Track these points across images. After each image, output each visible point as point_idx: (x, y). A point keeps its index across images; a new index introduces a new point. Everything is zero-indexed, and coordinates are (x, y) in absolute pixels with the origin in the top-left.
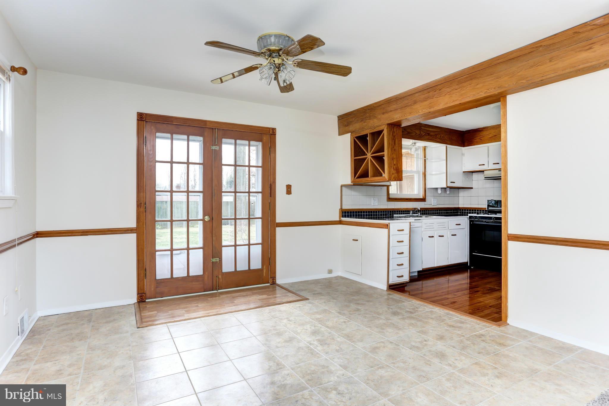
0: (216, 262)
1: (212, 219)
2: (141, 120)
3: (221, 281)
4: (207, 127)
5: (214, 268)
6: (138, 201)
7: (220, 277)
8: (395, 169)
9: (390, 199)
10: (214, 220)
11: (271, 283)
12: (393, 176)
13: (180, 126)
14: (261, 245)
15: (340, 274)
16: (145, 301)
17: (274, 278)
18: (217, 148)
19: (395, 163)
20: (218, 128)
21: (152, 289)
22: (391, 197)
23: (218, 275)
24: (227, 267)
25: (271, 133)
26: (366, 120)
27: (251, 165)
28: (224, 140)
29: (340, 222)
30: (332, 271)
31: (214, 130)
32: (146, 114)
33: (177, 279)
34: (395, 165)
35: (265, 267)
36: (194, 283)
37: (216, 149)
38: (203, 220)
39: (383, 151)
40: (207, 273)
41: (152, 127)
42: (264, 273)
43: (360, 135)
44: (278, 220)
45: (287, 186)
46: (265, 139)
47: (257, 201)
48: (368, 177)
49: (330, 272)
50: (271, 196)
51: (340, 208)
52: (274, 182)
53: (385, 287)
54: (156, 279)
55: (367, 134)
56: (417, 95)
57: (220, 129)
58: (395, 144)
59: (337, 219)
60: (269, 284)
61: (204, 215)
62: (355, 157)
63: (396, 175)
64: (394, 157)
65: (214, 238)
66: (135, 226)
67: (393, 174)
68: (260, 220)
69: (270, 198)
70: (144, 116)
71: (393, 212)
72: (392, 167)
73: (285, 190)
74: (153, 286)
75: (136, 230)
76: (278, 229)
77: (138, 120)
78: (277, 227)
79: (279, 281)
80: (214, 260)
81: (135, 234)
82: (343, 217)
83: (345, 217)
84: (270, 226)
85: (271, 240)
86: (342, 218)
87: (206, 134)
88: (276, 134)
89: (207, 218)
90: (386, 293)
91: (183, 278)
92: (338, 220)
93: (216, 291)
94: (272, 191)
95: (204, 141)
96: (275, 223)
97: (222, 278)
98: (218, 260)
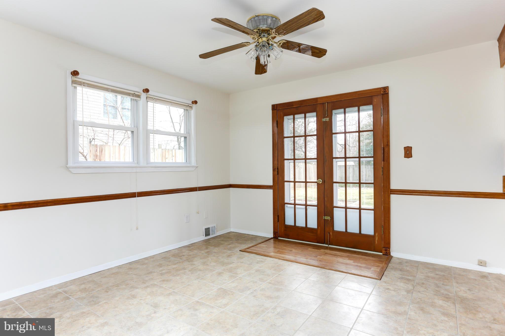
0: (328, 220)
1: (324, 182)
2: (274, 110)
3: (332, 237)
4: (318, 103)
5: (326, 225)
7: (331, 233)
10: (325, 183)
11: (384, 253)
13: (298, 108)
14: (373, 211)
16: (278, 238)
17: (388, 249)
18: (328, 120)
20: (327, 101)
21: (282, 231)
23: (329, 232)
24: (338, 226)
25: (382, 93)
27: (361, 130)
28: (334, 112)
29: (504, 196)
30: (486, 264)
31: (324, 104)
32: (277, 105)
33: (299, 227)
35: (377, 234)
36: (310, 234)
37: (326, 120)
38: (317, 183)
40: (320, 228)
41: (281, 113)
42: (375, 241)
44: (393, 187)
45: (405, 148)
46: (375, 100)
49: (482, 264)
50: (384, 160)
52: (388, 145)
54: (285, 224)
57: (329, 102)
60: (382, 254)
61: (318, 178)
65: (326, 199)
66: (272, 184)
68: (372, 185)
69: (383, 162)
70: (276, 107)
73: (402, 153)
74: (283, 229)
75: (272, 187)
76: (392, 196)
77: (272, 110)
78: (391, 194)
79: (395, 254)
80: (326, 218)
81: (272, 190)
84: (384, 192)
85: (384, 207)
87: (318, 109)
88: (388, 93)
89: (319, 181)
91: (302, 228)
92: (502, 192)
93: (327, 245)
94: (386, 155)
95: (317, 116)
96: (390, 190)
97: (333, 235)
98: (329, 218)
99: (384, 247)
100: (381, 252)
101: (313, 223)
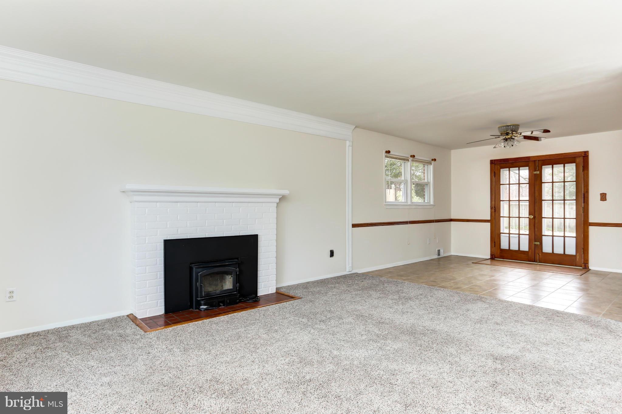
0: (538, 245)
1: (534, 217)
2: (492, 164)
3: (541, 257)
4: (530, 160)
5: (536, 248)
6: (491, 206)
10: (536, 218)
13: (514, 163)
14: (575, 238)
16: (495, 259)
17: (586, 264)
18: (538, 172)
21: (498, 254)
23: (539, 253)
24: (546, 249)
25: (583, 155)
27: (565, 181)
28: (544, 167)
31: (536, 162)
32: (495, 160)
33: (513, 251)
35: (578, 254)
36: (522, 255)
38: (529, 217)
40: (530, 250)
41: (499, 167)
42: (577, 259)
44: (591, 221)
45: (601, 194)
46: (578, 160)
50: (584, 202)
52: (588, 192)
54: (501, 248)
57: (539, 160)
60: (582, 268)
61: (530, 215)
65: (536, 230)
66: (490, 219)
68: (575, 220)
69: (583, 204)
70: (493, 162)
73: (599, 197)
74: (499, 252)
75: (490, 221)
76: (591, 227)
77: (490, 164)
78: (589, 226)
79: (591, 267)
80: (536, 243)
81: (490, 223)
84: (584, 224)
85: (584, 236)
87: (530, 165)
88: (588, 156)
89: (531, 217)
91: (515, 251)
93: (537, 263)
94: (586, 199)
95: (529, 169)
96: (588, 223)
97: (542, 255)
98: (538, 243)
99: (584, 263)
100: (582, 267)
101: (525, 247)
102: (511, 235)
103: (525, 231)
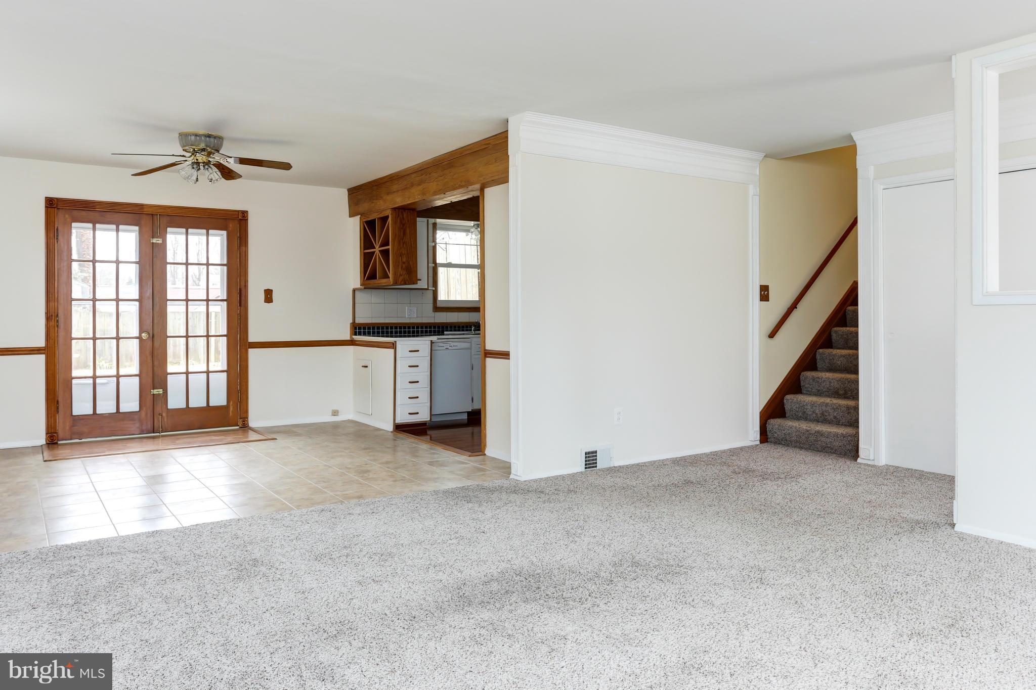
0: (159, 395)
1: (151, 336)
2: (51, 208)
3: (165, 420)
4: (144, 213)
5: (155, 403)
6: (47, 314)
7: (164, 415)
8: (404, 269)
9: (438, 308)
10: (154, 339)
11: (241, 426)
12: (401, 278)
13: (104, 213)
14: (226, 373)
15: (351, 417)
16: (57, 443)
17: (245, 419)
18: (160, 241)
19: (404, 260)
20: (160, 213)
21: (67, 428)
22: (439, 305)
23: (161, 413)
24: (175, 401)
25: (240, 218)
26: (374, 200)
27: (210, 263)
28: (169, 229)
29: (352, 343)
30: (338, 412)
31: (155, 217)
32: (58, 198)
33: (102, 416)
34: (404, 263)
35: (231, 403)
36: (125, 422)
37: (158, 242)
38: (140, 338)
39: (389, 245)
40: (144, 409)
41: (67, 216)
42: (230, 412)
43: (369, 219)
44: (252, 339)
45: (265, 291)
46: (231, 225)
47: (219, 312)
48: (375, 278)
49: (335, 413)
50: (240, 305)
51: (351, 322)
52: (246, 286)
53: (390, 428)
54: (72, 415)
55: (375, 219)
56: (413, 176)
57: (163, 215)
58: (404, 234)
59: (347, 336)
60: (238, 427)
61: (141, 331)
62: (364, 249)
63: (406, 277)
64: (403, 252)
65: (155, 362)
66: (44, 346)
67: (401, 275)
68: (225, 338)
69: (239, 308)
70: (55, 201)
71: (443, 327)
72: (400, 266)
73: (262, 296)
74: (68, 424)
75: (45, 350)
76: (251, 351)
77: (46, 207)
78: (249, 348)
79: (252, 423)
80: (155, 392)
81: (44, 356)
82: (356, 335)
83: (360, 334)
84: (240, 346)
85: (240, 366)
86: (354, 337)
87: (142, 222)
88: (247, 220)
89: (144, 336)
90: (391, 436)
91: (109, 416)
92: (349, 338)
93: (158, 434)
94: (243, 298)
95: (141, 233)
96: (247, 343)
97: (167, 416)
98: (161, 391)
99: (241, 418)
101: (131, 404)
102: (98, 381)
103: (132, 366)
